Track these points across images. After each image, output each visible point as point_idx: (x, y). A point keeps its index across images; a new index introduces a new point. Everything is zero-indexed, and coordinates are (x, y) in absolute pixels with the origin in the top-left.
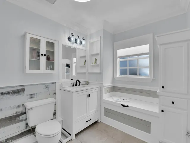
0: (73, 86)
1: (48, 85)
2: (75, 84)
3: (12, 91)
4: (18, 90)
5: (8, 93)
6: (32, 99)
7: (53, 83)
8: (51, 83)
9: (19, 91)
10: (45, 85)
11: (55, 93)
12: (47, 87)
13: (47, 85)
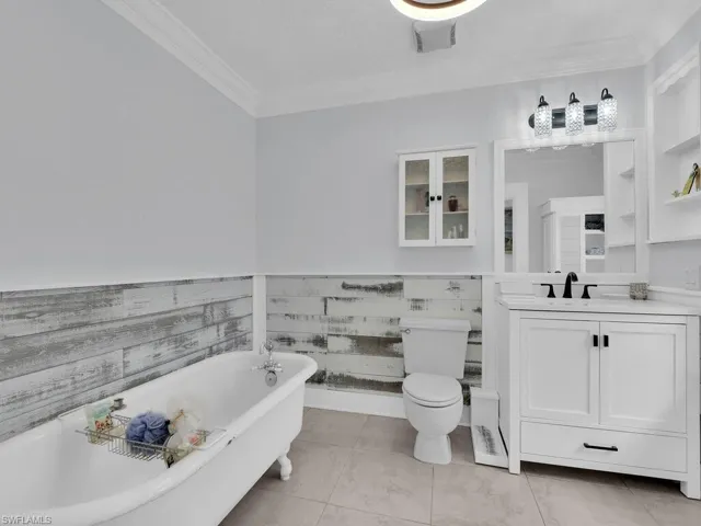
0: (551, 295)
1: (460, 281)
2: (559, 290)
3: (382, 285)
4: (390, 285)
5: (374, 289)
6: (417, 312)
7: (472, 278)
8: (466, 277)
9: (392, 288)
10: (448, 281)
11: (479, 310)
12: (455, 288)
13: (454, 281)
